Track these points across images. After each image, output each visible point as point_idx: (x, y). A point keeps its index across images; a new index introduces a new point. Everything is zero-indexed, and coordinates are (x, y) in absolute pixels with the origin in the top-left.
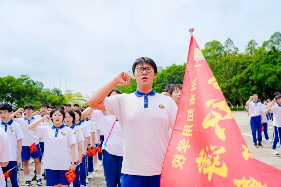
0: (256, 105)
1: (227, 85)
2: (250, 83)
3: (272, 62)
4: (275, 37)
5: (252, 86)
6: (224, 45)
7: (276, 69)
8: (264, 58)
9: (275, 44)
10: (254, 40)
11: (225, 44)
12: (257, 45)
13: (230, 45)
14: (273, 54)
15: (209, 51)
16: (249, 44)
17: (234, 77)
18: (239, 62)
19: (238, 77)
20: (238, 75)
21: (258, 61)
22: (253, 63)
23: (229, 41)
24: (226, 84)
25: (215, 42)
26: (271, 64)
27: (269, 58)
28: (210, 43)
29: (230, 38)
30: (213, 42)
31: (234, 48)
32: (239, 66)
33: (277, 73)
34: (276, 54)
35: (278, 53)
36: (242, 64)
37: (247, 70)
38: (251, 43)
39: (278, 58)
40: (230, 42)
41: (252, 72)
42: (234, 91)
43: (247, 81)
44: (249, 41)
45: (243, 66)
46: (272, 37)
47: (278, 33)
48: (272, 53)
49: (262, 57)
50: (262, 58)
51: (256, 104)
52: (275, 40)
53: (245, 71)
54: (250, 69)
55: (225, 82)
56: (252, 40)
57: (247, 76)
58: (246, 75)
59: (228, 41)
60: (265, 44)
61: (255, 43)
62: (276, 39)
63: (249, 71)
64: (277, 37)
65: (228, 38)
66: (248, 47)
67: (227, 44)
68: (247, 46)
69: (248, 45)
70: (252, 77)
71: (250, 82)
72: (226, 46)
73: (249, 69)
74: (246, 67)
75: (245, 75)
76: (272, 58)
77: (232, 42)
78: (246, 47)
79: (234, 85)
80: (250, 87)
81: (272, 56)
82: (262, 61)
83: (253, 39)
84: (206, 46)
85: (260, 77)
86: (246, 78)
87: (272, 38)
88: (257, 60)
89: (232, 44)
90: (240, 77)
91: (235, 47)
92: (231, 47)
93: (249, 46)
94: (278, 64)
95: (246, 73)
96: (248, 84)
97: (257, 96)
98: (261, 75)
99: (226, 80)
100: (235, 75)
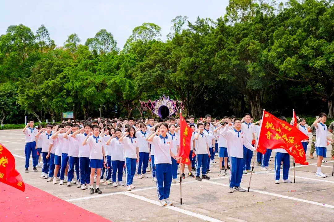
0: (32, 132)
1: (34, 93)
2: (64, 93)
3: (91, 69)
4: (101, 36)
5: (67, 98)
6: (35, 34)
7: (95, 78)
8: (83, 62)
9: (101, 44)
10: (75, 35)
11: (38, 33)
12: (79, 42)
13: (44, 36)
14: (93, 60)
15: (13, 39)
16: (69, 39)
17: (45, 82)
18: (54, 63)
19: (51, 82)
20: (50, 80)
21: (76, 66)
22: (70, 66)
23: (43, 30)
24: (33, 91)
25: (22, 28)
26: (90, 71)
27: (89, 63)
28: (15, 27)
29: (45, 27)
30: (20, 28)
31: (48, 41)
32: (53, 68)
33: (96, 84)
34: (96, 60)
35: (98, 59)
36: (57, 66)
37: (62, 75)
38: (72, 37)
39: (98, 65)
40: (44, 32)
41: (68, 78)
42: (43, 101)
43: (61, 89)
44: (70, 35)
45: (58, 68)
46: (98, 35)
47: (105, 30)
48: (93, 58)
49: (81, 60)
50: (81, 62)
51: (32, 130)
52: (101, 39)
53: (61, 75)
54: (66, 74)
55: (32, 88)
56: (73, 34)
57: (61, 83)
58: (61, 81)
59: (41, 30)
60: (89, 42)
61: (77, 38)
62: (103, 38)
63: (65, 77)
64: (103, 35)
65: (42, 25)
66: (67, 43)
67: (39, 34)
68: (67, 41)
69: (67, 39)
70: (68, 86)
71: (65, 91)
72: (38, 36)
73: (64, 74)
74: (62, 71)
75: (59, 81)
76: (92, 64)
77: (47, 32)
78: (65, 43)
79: (44, 93)
80: (65, 98)
81: (92, 62)
82: (80, 66)
83: (75, 33)
84: (8, 31)
85: (76, 87)
86: (60, 86)
87: (98, 37)
88: (76, 64)
89: (47, 34)
90: (53, 83)
91: (51, 39)
92: (45, 38)
93: (69, 41)
94: (97, 73)
95: (61, 79)
96: (62, 93)
97: (33, 123)
98: (78, 84)
99: (33, 85)
100: (47, 79)
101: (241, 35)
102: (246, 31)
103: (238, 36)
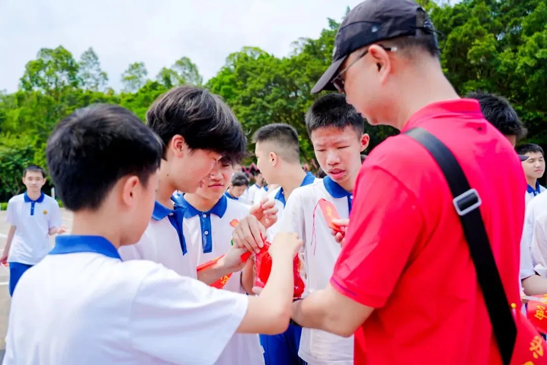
10: (142, 64)
13: (92, 65)
16: (131, 69)
23: (91, 55)
29: (94, 51)
31: (99, 73)
38: (135, 66)
40: (92, 59)
44: (132, 63)
56: (138, 62)
59: (88, 55)
61: (144, 70)
65: (89, 48)
66: (128, 75)
68: (126, 72)
69: (127, 69)
77: (97, 59)
78: (123, 74)
83: (142, 61)
89: (97, 63)
91: (102, 70)
92: (92, 69)
93: (129, 72)
101: (451, 22)
102: (460, 15)
103: (445, 25)
